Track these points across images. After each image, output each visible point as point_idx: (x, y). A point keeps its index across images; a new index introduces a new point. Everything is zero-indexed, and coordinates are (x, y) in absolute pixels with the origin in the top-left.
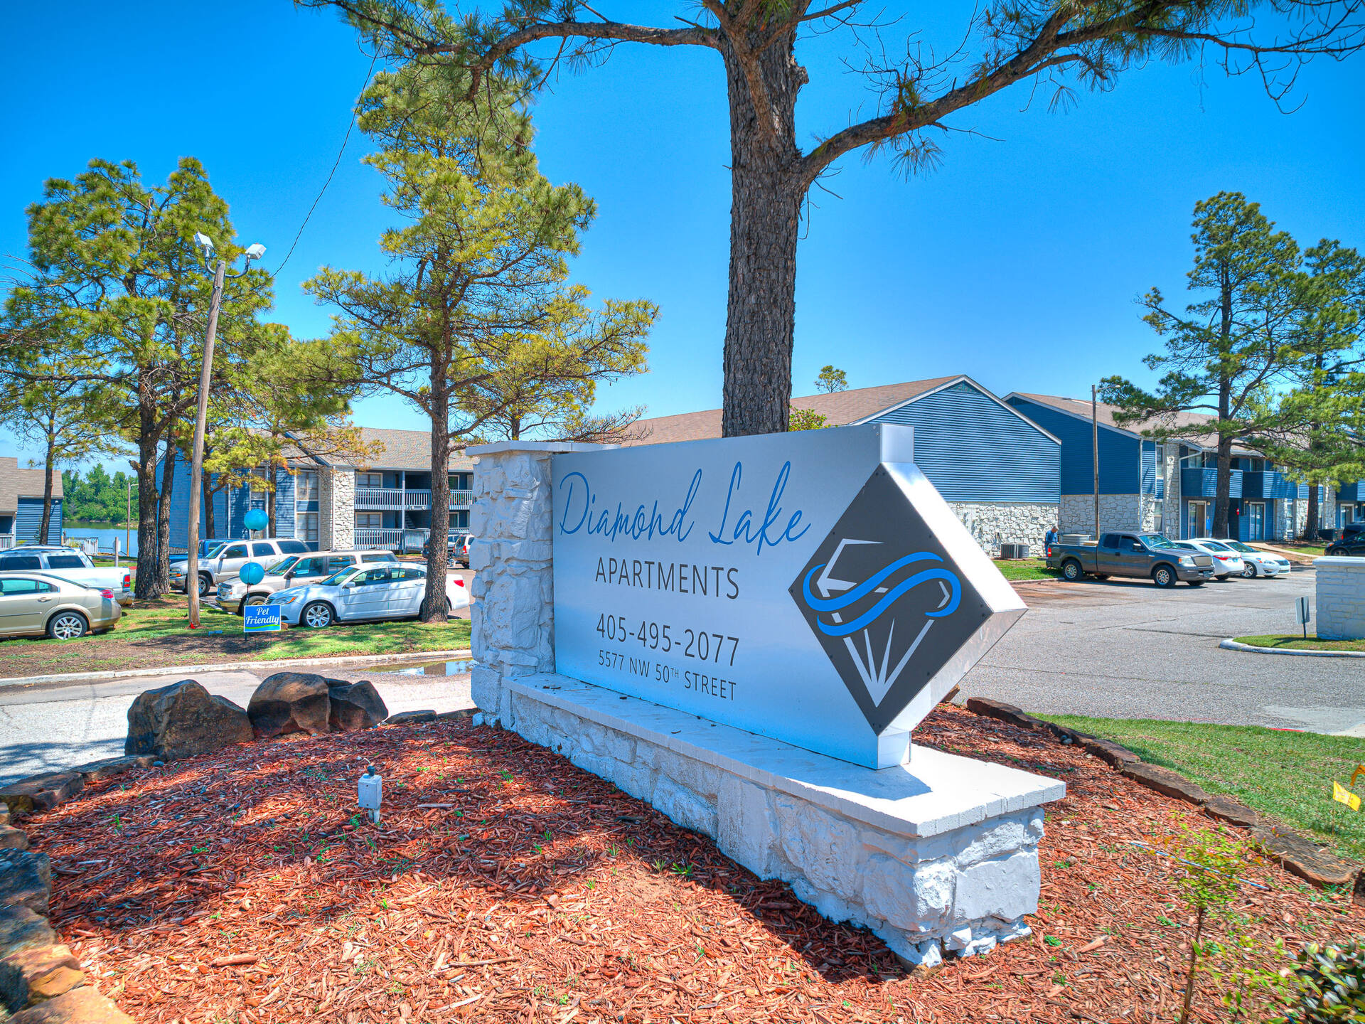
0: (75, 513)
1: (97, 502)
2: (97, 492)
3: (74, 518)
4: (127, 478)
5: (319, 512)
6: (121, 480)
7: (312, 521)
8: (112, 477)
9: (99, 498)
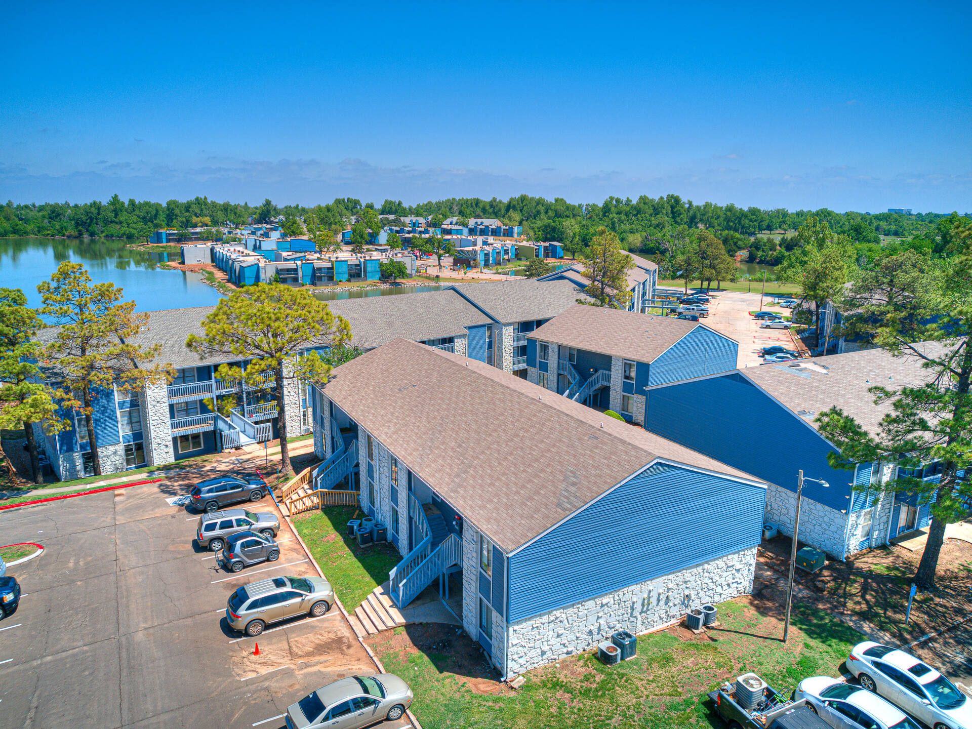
0: (102, 232)
1: (117, 223)
2: (116, 215)
3: (102, 236)
4: (137, 202)
5: (140, 408)
6: (133, 205)
7: (135, 415)
8: (127, 203)
9: (117, 220)
